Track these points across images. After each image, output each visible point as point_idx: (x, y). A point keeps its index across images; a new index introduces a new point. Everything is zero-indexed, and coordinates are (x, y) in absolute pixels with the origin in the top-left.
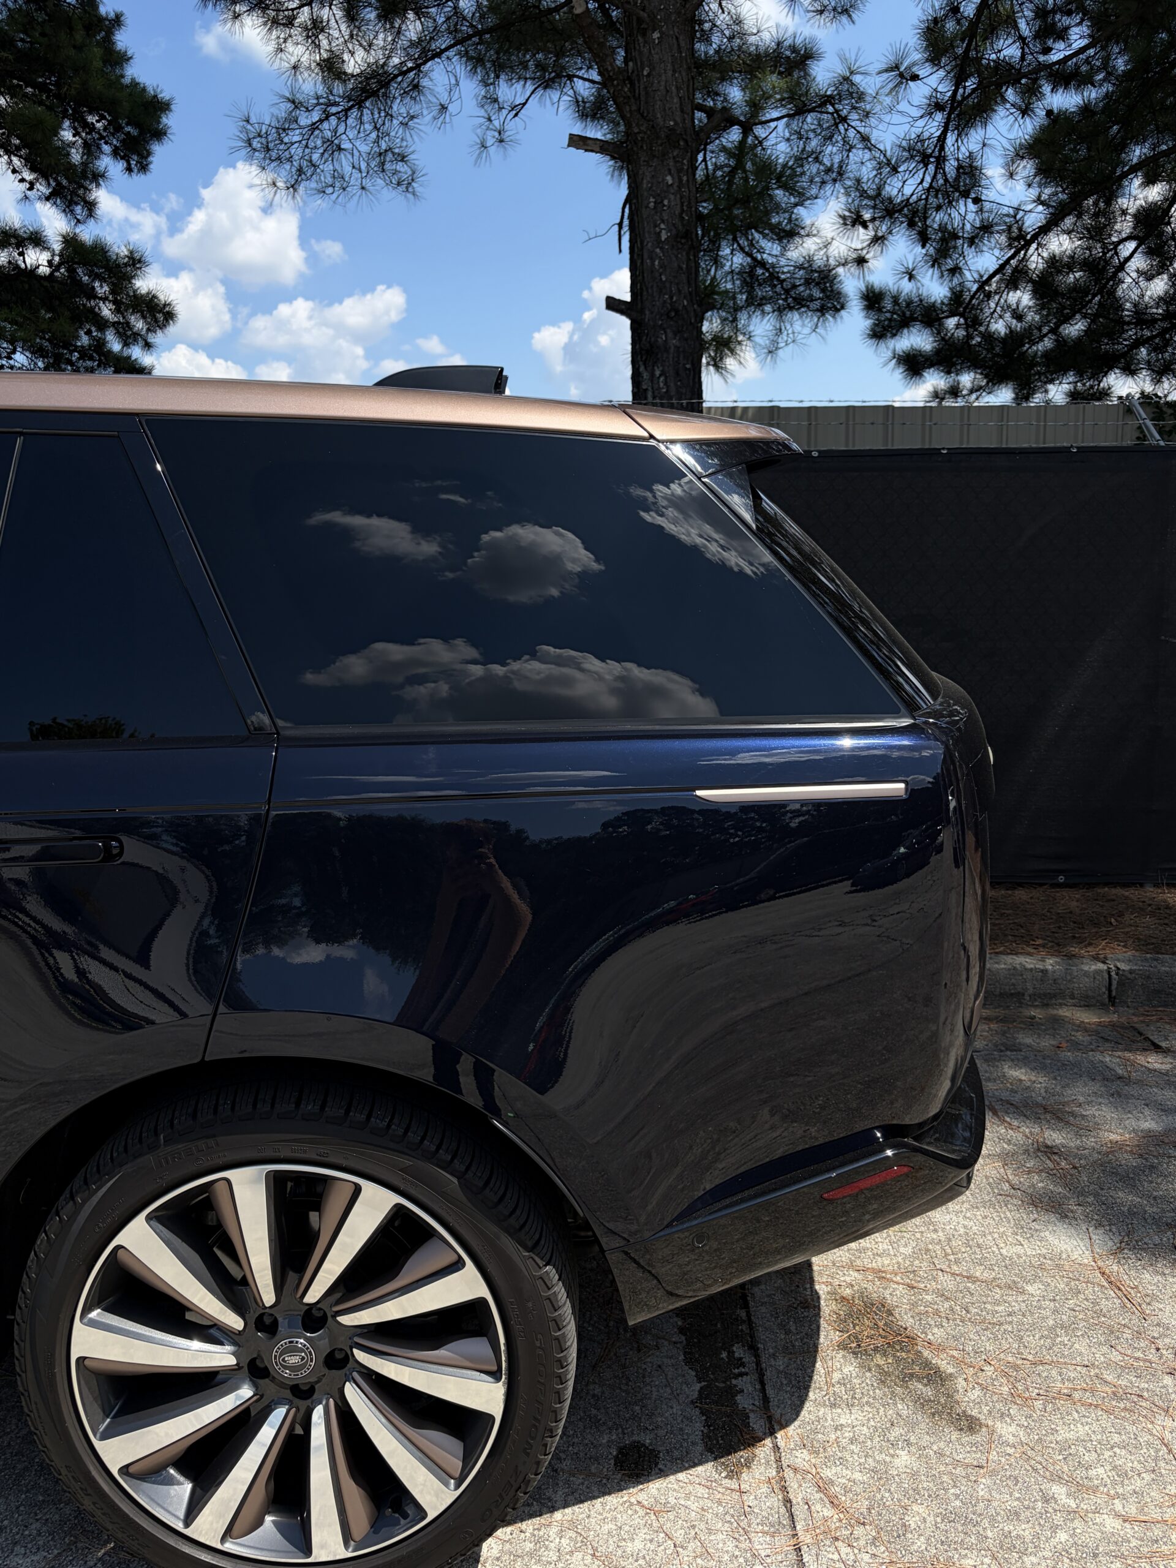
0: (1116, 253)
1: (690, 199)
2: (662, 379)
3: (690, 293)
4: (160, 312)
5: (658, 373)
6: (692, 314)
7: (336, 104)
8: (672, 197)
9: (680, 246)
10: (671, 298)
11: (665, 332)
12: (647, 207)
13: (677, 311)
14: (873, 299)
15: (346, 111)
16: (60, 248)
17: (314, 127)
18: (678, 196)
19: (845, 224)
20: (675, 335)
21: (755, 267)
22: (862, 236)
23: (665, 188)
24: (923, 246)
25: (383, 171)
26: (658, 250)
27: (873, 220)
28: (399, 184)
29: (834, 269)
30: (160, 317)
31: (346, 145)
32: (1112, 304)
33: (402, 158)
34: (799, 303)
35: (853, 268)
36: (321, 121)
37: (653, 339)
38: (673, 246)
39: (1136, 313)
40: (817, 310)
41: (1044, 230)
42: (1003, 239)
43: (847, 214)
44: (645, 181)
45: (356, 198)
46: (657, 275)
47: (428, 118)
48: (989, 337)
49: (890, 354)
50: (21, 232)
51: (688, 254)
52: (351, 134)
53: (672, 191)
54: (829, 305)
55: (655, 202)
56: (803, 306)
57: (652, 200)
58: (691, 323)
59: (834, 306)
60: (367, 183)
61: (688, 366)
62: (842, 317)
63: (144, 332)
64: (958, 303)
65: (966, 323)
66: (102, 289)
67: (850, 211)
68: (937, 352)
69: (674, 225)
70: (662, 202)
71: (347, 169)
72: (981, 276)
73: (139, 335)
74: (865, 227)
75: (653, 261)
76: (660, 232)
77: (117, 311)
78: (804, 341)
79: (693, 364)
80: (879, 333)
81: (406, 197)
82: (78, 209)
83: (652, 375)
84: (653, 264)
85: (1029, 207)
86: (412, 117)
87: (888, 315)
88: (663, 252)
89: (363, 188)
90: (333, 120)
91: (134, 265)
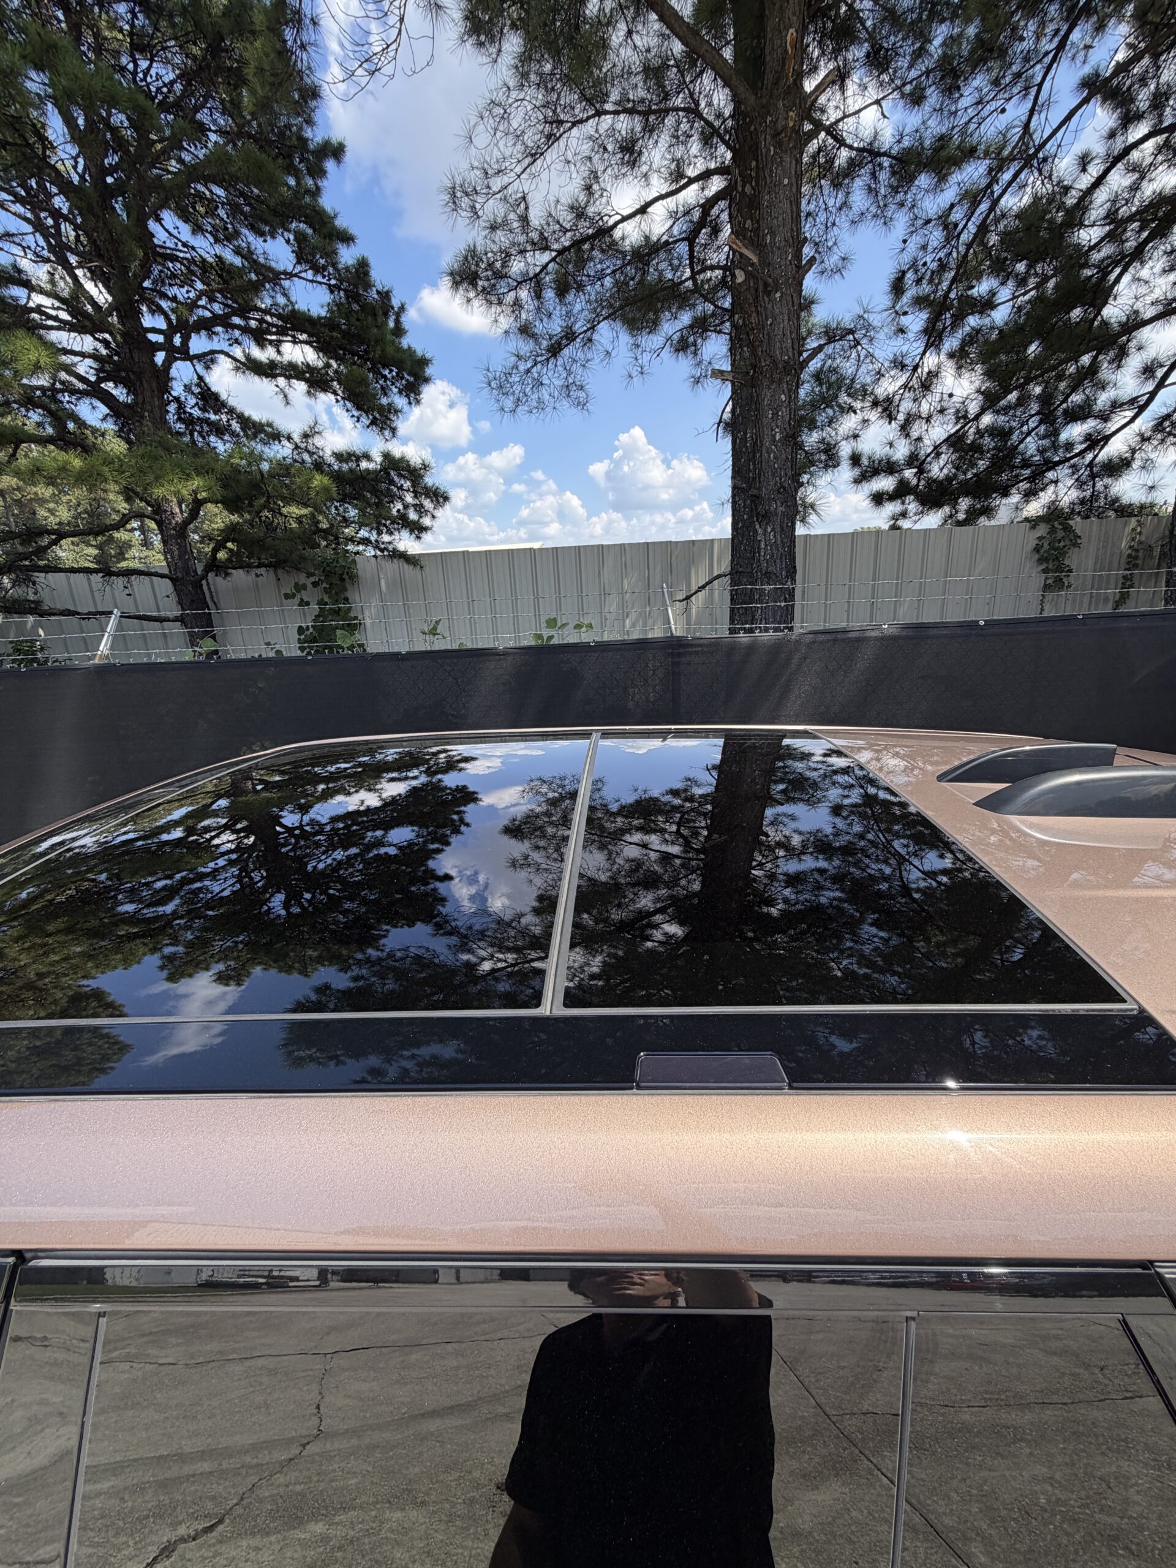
1: (795, 410)
2: (771, 533)
3: (792, 475)
4: (441, 496)
5: (769, 530)
6: (791, 488)
7: (542, 355)
8: (784, 409)
9: (788, 443)
10: (781, 479)
11: (776, 503)
12: (767, 417)
13: (784, 488)
14: (856, 459)
15: (548, 360)
16: (380, 460)
17: (528, 371)
18: (788, 408)
20: (782, 504)
23: (780, 404)
24: (890, 423)
25: (568, 396)
26: (773, 447)
28: (578, 405)
29: (839, 442)
30: (441, 500)
31: (545, 381)
33: (581, 388)
35: (849, 441)
36: (532, 367)
37: (767, 508)
38: (783, 443)
41: (982, 411)
42: (954, 418)
44: (766, 399)
45: (550, 415)
46: (772, 463)
47: (597, 361)
48: (932, 480)
49: (865, 493)
50: (358, 452)
51: (792, 448)
52: (550, 373)
53: (785, 405)
54: (830, 464)
55: (773, 414)
57: (770, 412)
58: (790, 494)
60: (557, 405)
61: (788, 522)
63: (431, 509)
64: (913, 460)
65: (918, 472)
66: (407, 484)
68: (897, 491)
69: (785, 428)
71: (546, 397)
72: (936, 443)
73: (428, 510)
74: (855, 412)
75: (769, 454)
76: (775, 434)
77: (416, 497)
79: (792, 523)
80: (860, 481)
81: (582, 413)
82: (386, 432)
83: (765, 531)
84: (769, 456)
86: (589, 360)
87: (865, 468)
88: (776, 448)
89: (555, 408)
90: (539, 366)
91: (425, 469)
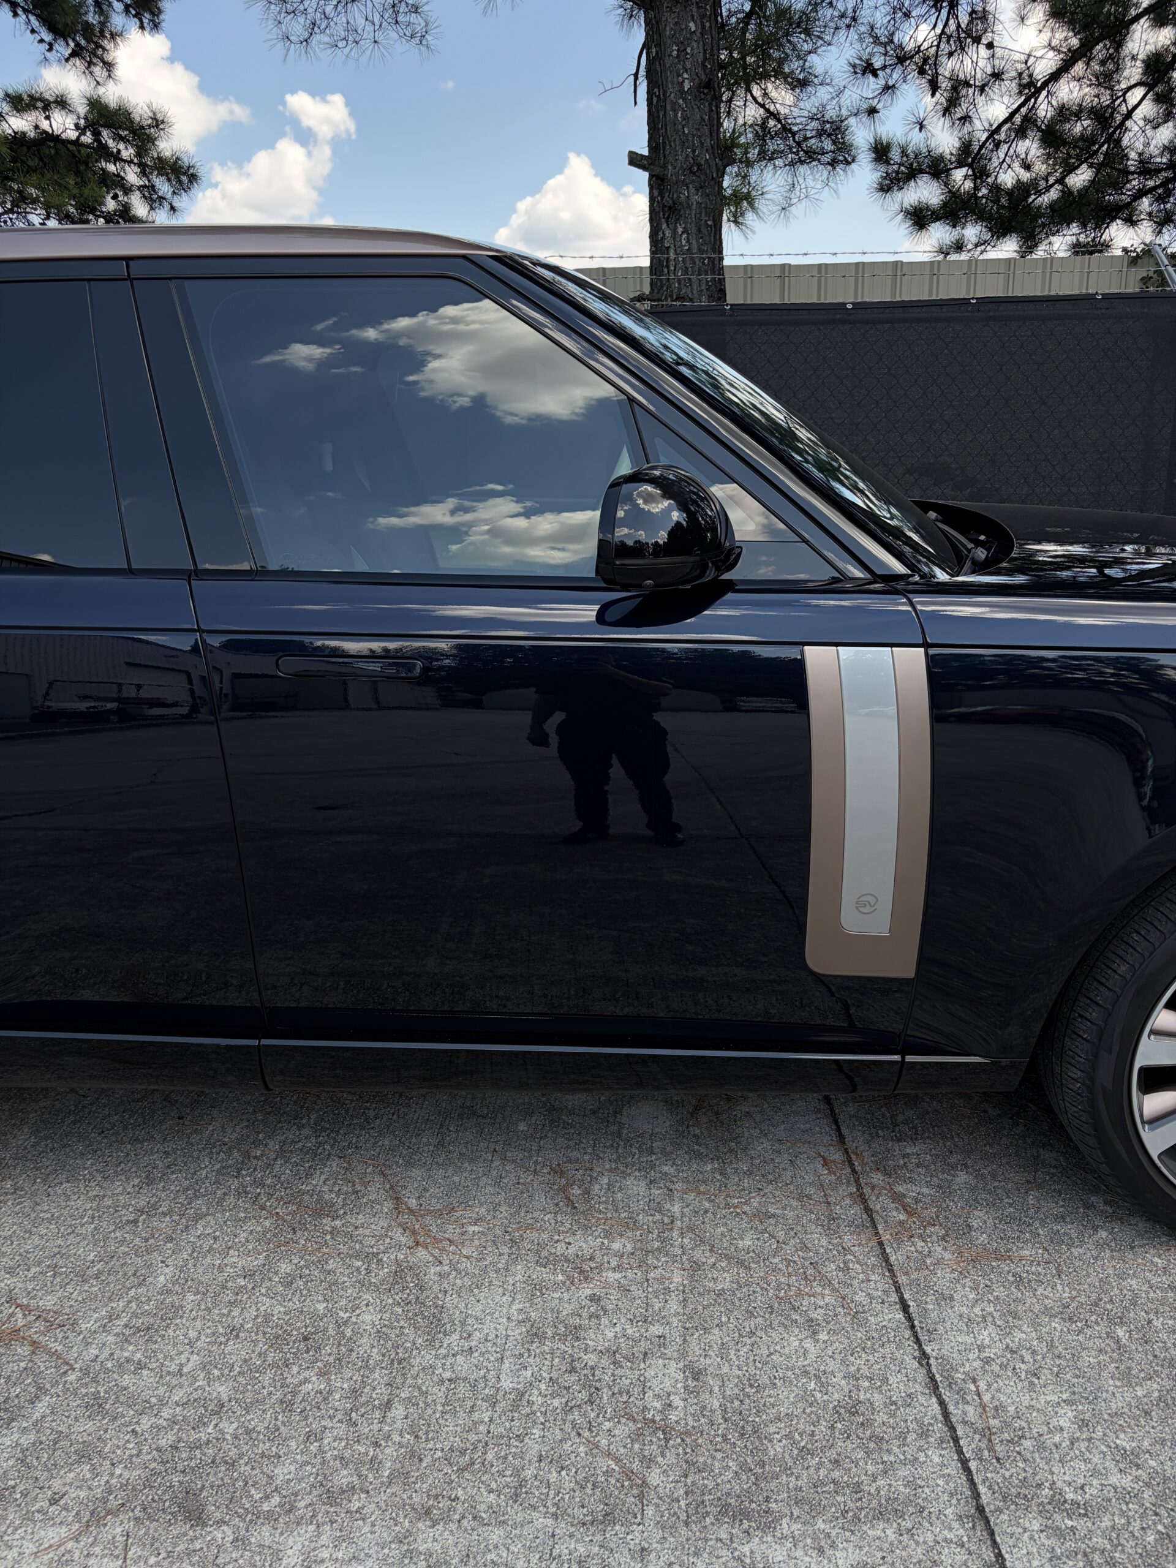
0: (1125, 100)
1: (712, 47)
2: (684, 236)
3: (712, 147)
4: (185, 174)
5: (680, 230)
6: (714, 169)
8: (695, 44)
9: (703, 96)
10: (694, 151)
11: (688, 188)
12: (670, 55)
13: (699, 165)
14: (881, 152)
16: (85, 111)
18: (701, 43)
19: (855, 73)
20: (697, 190)
21: (768, 118)
22: (871, 86)
23: (688, 36)
24: (933, 95)
25: (397, 23)
26: (681, 101)
27: (884, 67)
28: (412, 37)
29: (846, 119)
30: (185, 179)
32: (1117, 154)
33: (416, 9)
34: (812, 156)
35: (864, 118)
37: (675, 196)
38: (696, 96)
39: (1141, 162)
40: (829, 164)
41: (1055, 77)
42: (1014, 86)
43: (858, 62)
44: (668, 28)
45: (368, 53)
46: (680, 127)
48: (996, 189)
49: (897, 207)
50: (47, 96)
51: (710, 105)
53: (695, 38)
54: (841, 158)
55: (678, 51)
56: (814, 160)
57: (675, 48)
58: (713, 178)
59: (846, 159)
60: (380, 36)
61: (710, 223)
62: (853, 171)
63: (169, 196)
64: (968, 155)
65: (974, 174)
66: (127, 152)
67: (861, 59)
68: (945, 205)
69: (697, 74)
70: (685, 50)
71: (360, 22)
72: (991, 126)
73: (165, 199)
74: (875, 73)
75: (675, 111)
76: (683, 82)
77: (142, 174)
78: (816, 196)
79: (714, 221)
80: (886, 187)
81: (420, 50)
82: (98, 70)
83: (675, 232)
84: (676, 116)
85: (1039, 54)
87: (895, 167)
88: (686, 103)
89: (375, 42)
91: (157, 126)
